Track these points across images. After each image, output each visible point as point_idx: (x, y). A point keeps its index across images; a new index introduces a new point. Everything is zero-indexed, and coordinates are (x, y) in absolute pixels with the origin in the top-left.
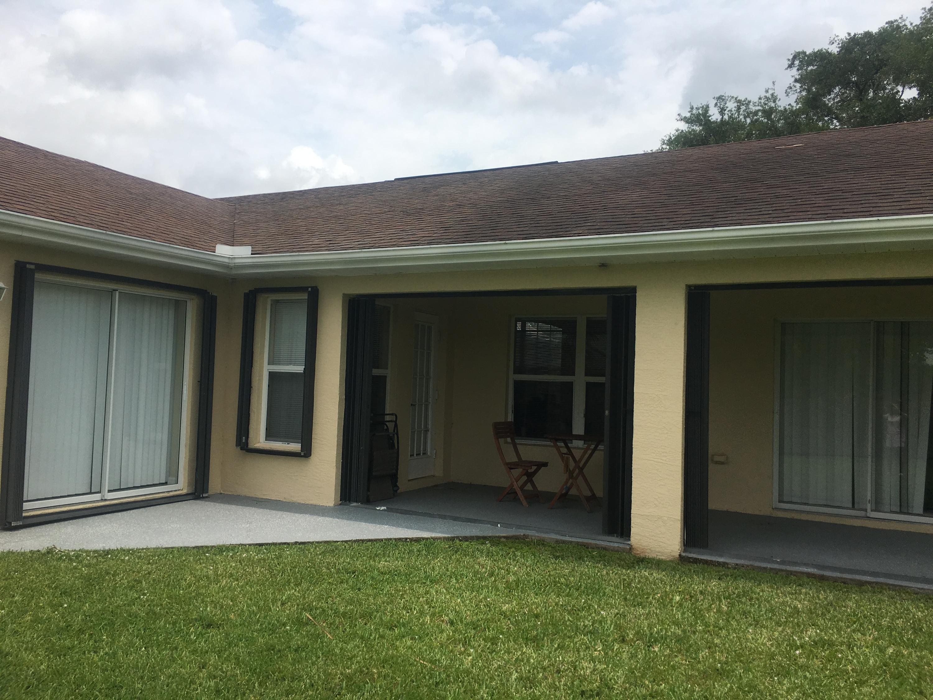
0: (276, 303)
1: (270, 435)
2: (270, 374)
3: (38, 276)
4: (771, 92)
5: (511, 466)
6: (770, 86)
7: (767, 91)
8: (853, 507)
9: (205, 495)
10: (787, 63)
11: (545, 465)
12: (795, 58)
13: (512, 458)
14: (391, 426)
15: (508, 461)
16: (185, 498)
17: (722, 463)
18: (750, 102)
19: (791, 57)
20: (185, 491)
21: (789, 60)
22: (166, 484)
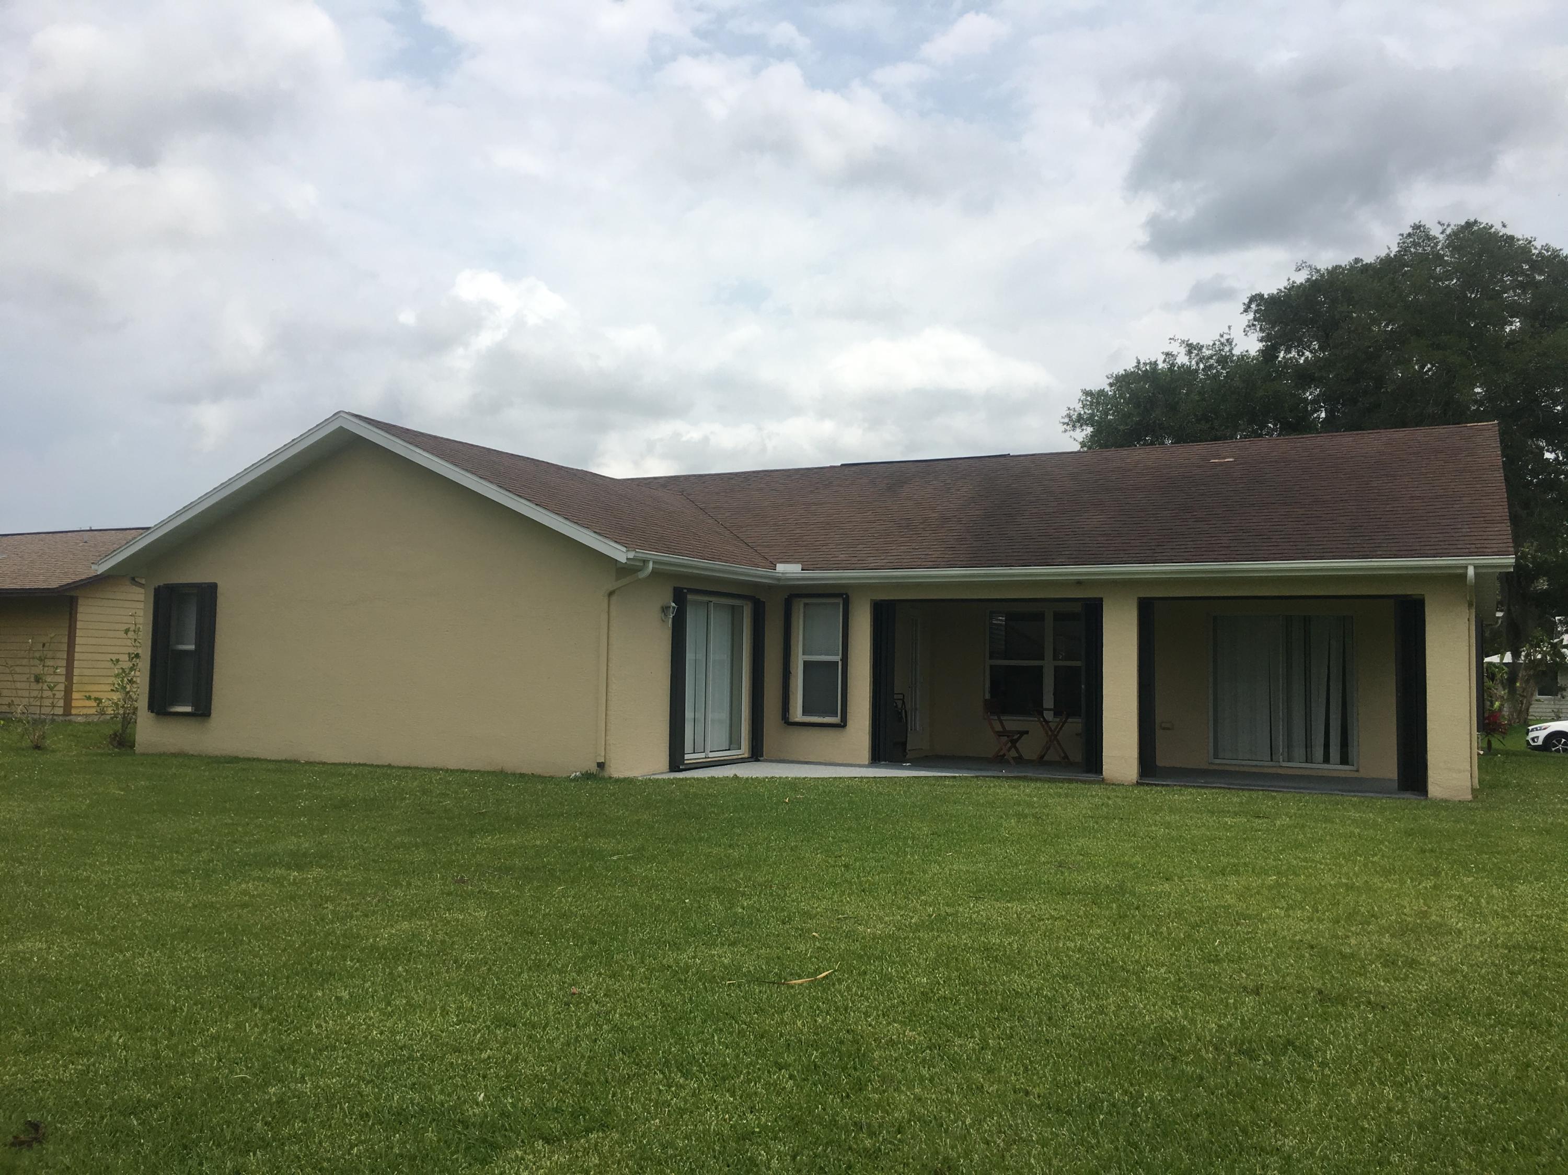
0: (806, 605)
1: (805, 712)
2: (805, 662)
3: (689, 597)
4: (1226, 337)
5: (1000, 734)
6: (1227, 331)
7: (1222, 336)
8: (1272, 760)
9: (762, 758)
10: (1242, 308)
11: (1027, 732)
12: (1251, 301)
13: (999, 728)
14: (900, 703)
15: (997, 730)
16: (746, 760)
17: (1168, 729)
18: (1202, 346)
19: (1247, 301)
20: (746, 755)
21: (1244, 304)
22: (729, 750)
